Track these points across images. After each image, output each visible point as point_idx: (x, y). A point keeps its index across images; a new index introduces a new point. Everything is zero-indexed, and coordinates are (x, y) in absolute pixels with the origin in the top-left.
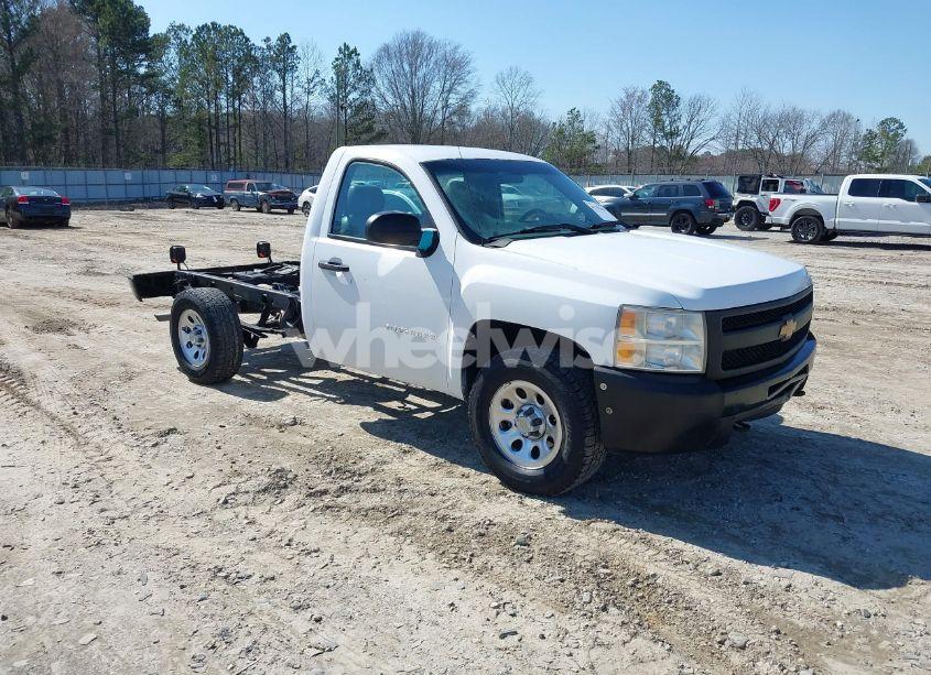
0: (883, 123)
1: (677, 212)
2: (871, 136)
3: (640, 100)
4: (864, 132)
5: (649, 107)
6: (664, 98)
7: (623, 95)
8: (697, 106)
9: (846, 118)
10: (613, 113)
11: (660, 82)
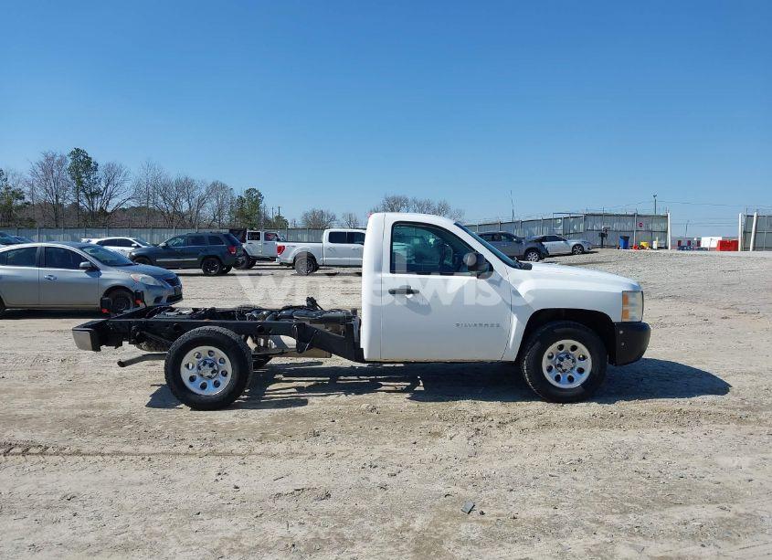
0: (248, 192)
1: (206, 257)
2: (241, 200)
3: (61, 163)
4: (237, 198)
5: (69, 169)
6: (83, 164)
7: (43, 159)
8: (112, 173)
9: (223, 187)
10: (34, 173)
11: (78, 150)
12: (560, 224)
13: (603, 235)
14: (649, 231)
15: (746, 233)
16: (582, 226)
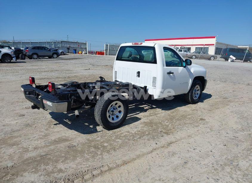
12: (53, 44)
13: (68, 49)
14: (81, 48)
15: (106, 50)
16: (60, 45)
